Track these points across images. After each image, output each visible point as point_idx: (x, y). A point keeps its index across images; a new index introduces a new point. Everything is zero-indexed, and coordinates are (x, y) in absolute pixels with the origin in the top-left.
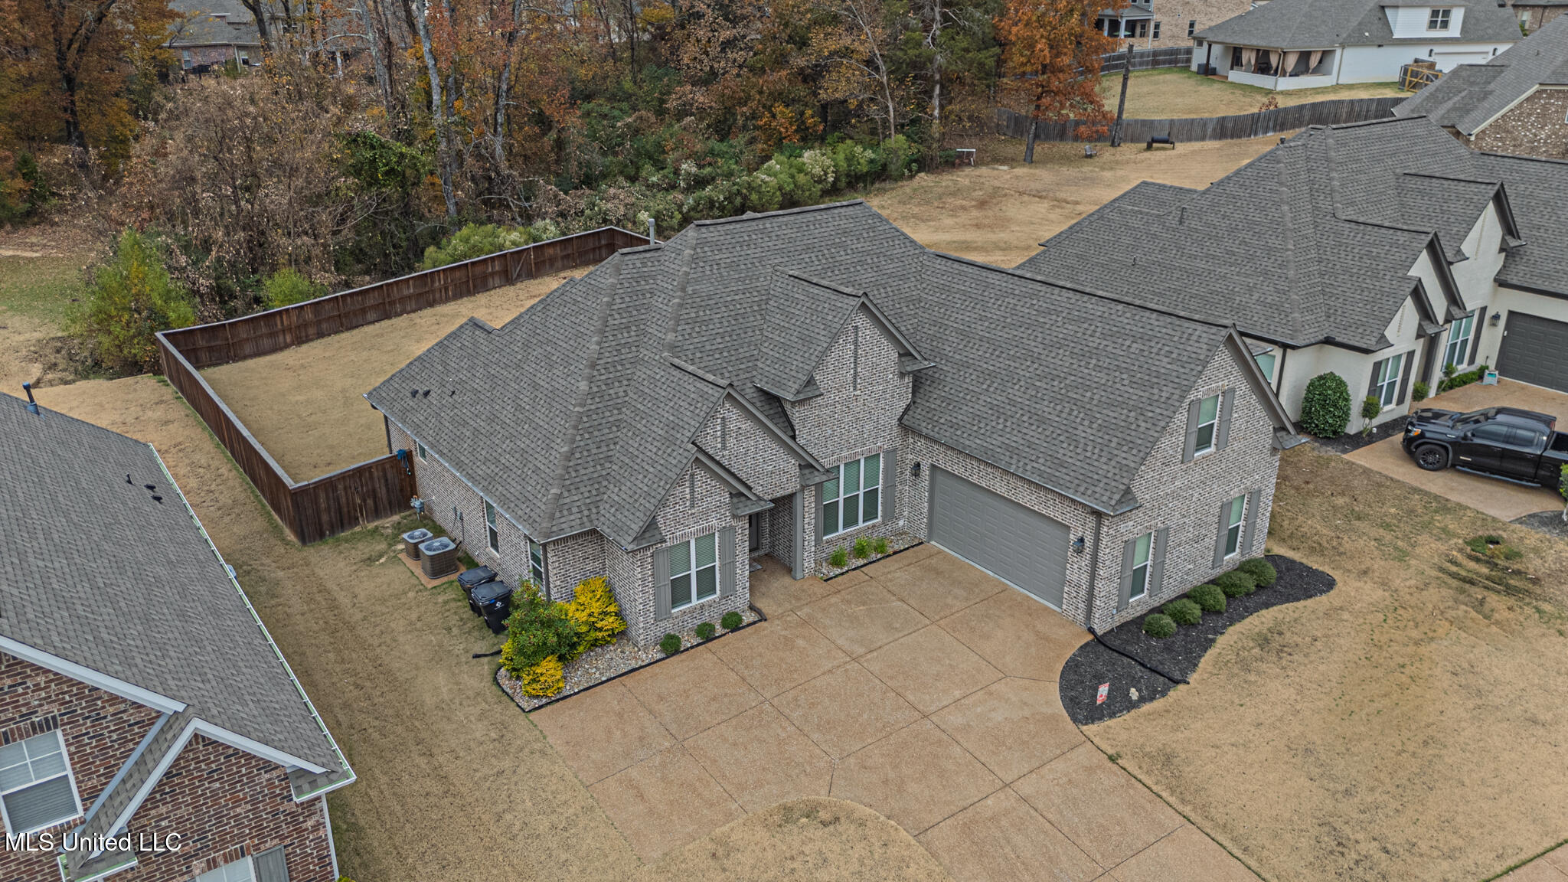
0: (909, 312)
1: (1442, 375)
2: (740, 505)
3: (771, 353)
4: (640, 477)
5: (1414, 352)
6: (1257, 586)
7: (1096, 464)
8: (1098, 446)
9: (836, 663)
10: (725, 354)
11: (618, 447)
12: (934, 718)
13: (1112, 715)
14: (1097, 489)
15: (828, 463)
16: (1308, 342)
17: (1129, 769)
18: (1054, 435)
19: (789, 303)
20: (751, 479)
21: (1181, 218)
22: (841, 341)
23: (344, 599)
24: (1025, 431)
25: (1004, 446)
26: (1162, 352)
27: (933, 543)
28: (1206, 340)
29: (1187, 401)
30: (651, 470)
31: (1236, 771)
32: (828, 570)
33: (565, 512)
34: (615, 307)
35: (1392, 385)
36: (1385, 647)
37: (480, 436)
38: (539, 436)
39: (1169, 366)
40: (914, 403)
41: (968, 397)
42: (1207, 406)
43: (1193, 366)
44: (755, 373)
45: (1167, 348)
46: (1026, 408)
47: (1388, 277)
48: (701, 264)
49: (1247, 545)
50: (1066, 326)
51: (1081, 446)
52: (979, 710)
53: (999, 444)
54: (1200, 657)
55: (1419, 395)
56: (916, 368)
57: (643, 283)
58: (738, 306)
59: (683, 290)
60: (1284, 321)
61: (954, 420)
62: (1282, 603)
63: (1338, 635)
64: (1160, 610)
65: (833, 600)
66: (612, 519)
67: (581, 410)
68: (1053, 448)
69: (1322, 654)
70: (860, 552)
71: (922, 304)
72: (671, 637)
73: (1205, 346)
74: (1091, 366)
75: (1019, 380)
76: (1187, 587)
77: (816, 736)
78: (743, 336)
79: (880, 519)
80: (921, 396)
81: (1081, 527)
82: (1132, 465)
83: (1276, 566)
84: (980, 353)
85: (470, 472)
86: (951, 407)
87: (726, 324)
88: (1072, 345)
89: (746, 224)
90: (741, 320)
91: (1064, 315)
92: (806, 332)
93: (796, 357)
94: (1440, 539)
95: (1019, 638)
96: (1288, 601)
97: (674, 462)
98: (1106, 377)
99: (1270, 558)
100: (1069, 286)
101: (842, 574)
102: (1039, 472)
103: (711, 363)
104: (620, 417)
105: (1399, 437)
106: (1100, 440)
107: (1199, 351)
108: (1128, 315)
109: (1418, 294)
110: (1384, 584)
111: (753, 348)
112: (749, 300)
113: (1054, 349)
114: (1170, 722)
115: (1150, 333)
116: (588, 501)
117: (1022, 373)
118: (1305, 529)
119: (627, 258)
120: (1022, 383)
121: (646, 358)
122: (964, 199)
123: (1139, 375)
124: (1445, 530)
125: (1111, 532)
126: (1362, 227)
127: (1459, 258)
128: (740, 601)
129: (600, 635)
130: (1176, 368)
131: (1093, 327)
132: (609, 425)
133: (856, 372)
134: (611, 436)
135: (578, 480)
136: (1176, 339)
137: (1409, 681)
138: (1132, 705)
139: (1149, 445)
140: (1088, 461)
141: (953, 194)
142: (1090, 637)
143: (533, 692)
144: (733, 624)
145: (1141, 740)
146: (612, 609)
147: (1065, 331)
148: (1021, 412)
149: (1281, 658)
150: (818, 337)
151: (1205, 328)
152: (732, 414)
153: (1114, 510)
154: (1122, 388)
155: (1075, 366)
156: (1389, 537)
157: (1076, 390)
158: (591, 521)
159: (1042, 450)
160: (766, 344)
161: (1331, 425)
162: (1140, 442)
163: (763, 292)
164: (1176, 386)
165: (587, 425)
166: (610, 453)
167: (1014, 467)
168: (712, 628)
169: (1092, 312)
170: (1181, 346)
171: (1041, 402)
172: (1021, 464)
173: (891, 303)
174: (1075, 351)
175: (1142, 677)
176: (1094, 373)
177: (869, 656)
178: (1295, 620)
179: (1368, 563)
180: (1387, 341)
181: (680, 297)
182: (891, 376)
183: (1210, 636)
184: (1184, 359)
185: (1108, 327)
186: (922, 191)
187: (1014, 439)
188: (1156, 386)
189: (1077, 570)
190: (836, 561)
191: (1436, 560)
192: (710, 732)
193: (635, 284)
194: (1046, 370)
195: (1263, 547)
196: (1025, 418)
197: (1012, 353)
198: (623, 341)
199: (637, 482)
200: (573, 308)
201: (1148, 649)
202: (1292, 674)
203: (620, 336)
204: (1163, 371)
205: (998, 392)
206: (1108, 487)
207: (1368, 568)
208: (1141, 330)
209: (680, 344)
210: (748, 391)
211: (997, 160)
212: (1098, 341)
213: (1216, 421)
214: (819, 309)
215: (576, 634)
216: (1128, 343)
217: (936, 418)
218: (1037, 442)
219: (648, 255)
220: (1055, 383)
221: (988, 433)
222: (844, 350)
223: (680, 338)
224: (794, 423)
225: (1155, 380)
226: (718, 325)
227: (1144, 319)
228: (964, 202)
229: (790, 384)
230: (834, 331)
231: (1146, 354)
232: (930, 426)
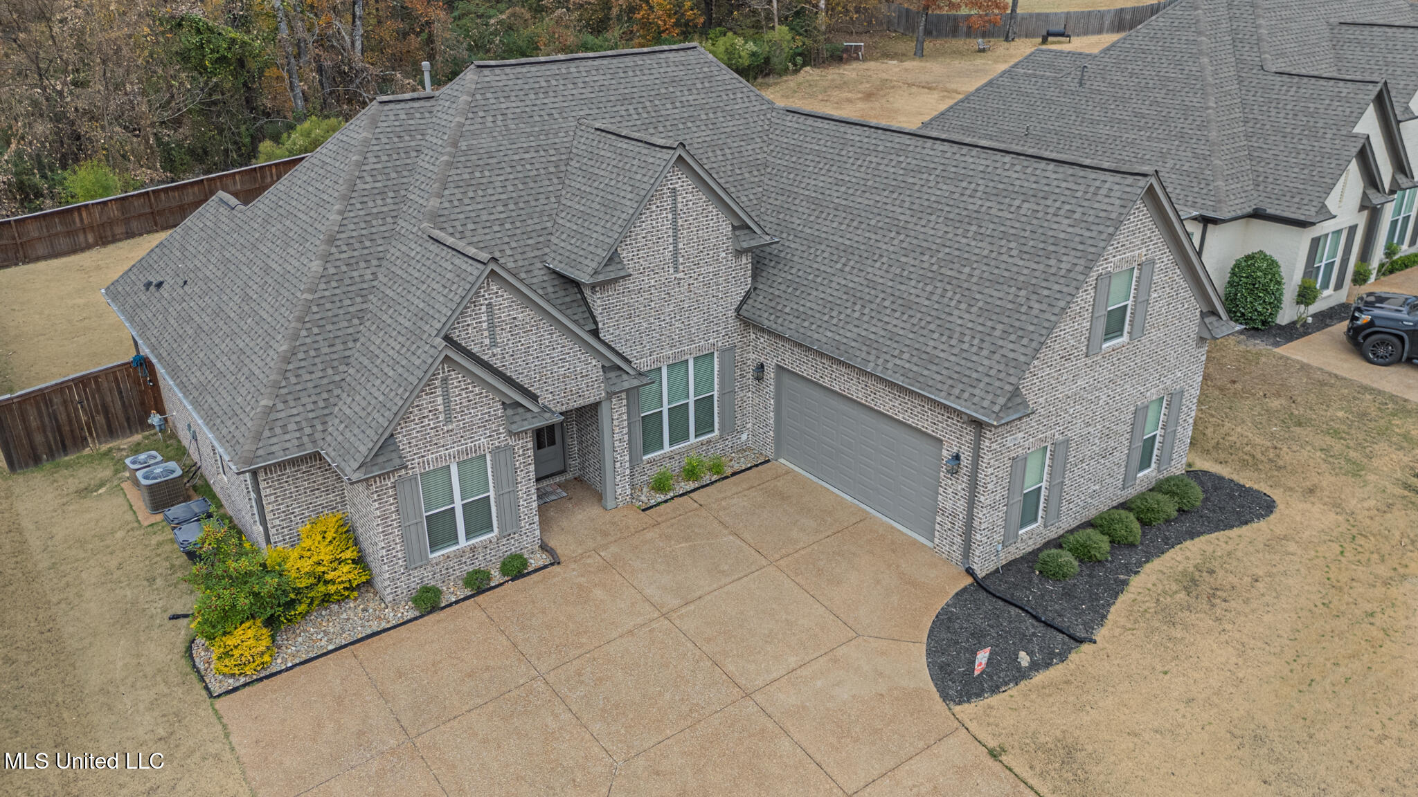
0: (752, 179)
1: (1383, 257)
2: (517, 418)
3: (568, 225)
4: (378, 382)
5: (1356, 226)
6: (1180, 510)
7: (975, 358)
8: (978, 336)
9: (639, 620)
10: (508, 226)
11: (358, 344)
12: (759, 697)
13: (995, 690)
14: (977, 392)
15: (643, 364)
16: (1233, 214)
17: (1016, 770)
18: (923, 323)
19: (592, 163)
20: (536, 385)
21: (1081, 79)
22: (654, 208)
23: (35, 542)
24: (886, 319)
25: (860, 339)
26: (1062, 212)
27: (782, 460)
28: (1118, 194)
29: (1094, 275)
30: (391, 373)
31: (1163, 770)
32: (647, 497)
33: (278, 430)
34: (367, 168)
35: (1330, 266)
36: (1346, 589)
37: (203, 335)
38: (260, 331)
39: (1070, 230)
40: (755, 289)
41: (819, 280)
42: (1117, 285)
43: (1101, 228)
44: (547, 250)
45: (1067, 207)
46: (889, 290)
47: (1328, 136)
48: (481, 114)
49: (1165, 460)
50: (940, 186)
51: (956, 336)
52: (819, 683)
53: (854, 336)
54: (1109, 605)
55: (1360, 278)
56: (753, 243)
57: (407, 138)
58: (528, 167)
59: (455, 144)
60: (1205, 191)
61: (801, 309)
62: (1210, 532)
63: (1285, 573)
64: (1057, 543)
65: (649, 535)
66: (340, 438)
67: (310, 297)
68: (921, 339)
69: (1267, 599)
70: (691, 473)
71: (769, 170)
72: (426, 590)
73: (1118, 202)
74: (970, 234)
75: (881, 256)
76: (1092, 513)
77: (597, 727)
78: (533, 203)
79: (717, 432)
80: (764, 280)
81: (956, 441)
82: (1022, 358)
83: (1202, 484)
84: (835, 225)
85: (185, 380)
86: (798, 293)
87: (510, 188)
88: (948, 209)
89: (544, 67)
90: (532, 185)
91: (937, 172)
92: (610, 197)
93: (597, 228)
94: (1401, 448)
95: (878, 582)
96: (1217, 529)
97: (417, 362)
98: (989, 247)
99: (1193, 474)
100: (943, 136)
101: (666, 501)
102: (902, 371)
103: (488, 237)
104: (364, 306)
105: (1345, 325)
106: (980, 328)
107: (1109, 208)
108: (1018, 168)
109: (1364, 157)
110: (1337, 506)
111: (546, 218)
112: (544, 160)
113: (924, 215)
114: (1072, 699)
115: (1046, 188)
116: (311, 415)
117: (884, 247)
118: (1233, 438)
119: (387, 107)
120: (884, 260)
121: (403, 232)
122: (850, 92)
123: (1031, 243)
124: (1406, 437)
125: (994, 446)
126: (1296, 79)
127: (1407, 116)
128: (527, 540)
129: (332, 588)
130: (1080, 232)
131: (973, 186)
132: (348, 316)
133: (676, 249)
134: (351, 330)
135: (299, 387)
136: (1079, 194)
137: (1381, 635)
138: (1021, 675)
139: (1044, 332)
140: (964, 355)
141: (839, 87)
142: (969, 580)
143: (226, 670)
144: (516, 569)
145: (1033, 726)
146: (349, 554)
147: (939, 193)
148: (882, 295)
149: (1213, 605)
150: (622, 201)
151: (1118, 178)
152: (501, 299)
153: (998, 418)
154: (1010, 260)
155: (950, 236)
156: (1338, 446)
157: (951, 266)
158: (314, 442)
159: (908, 342)
160: (563, 215)
161: (1260, 314)
162: (1032, 328)
163: (563, 150)
164: (1079, 254)
165: (318, 316)
166: (347, 353)
167: (872, 365)
168: (488, 577)
169: (972, 166)
170: (1085, 203)
171: (907, 282)
172: (880, 361)
173: (730, 168)
174: (951, 216)
175: (1034, 634)
176: (973, 243)
177: (683, 610)
178: (1229, 554)
179: (1315, 479)
180: (1328, 212)
181: (449, 154)
182: (723, 255)
183: (1122, 577)
184: (1091, 219)
185: (991, 184)
186: (807, 84)
187: (874, 329)
188: (1053, 256)
189: (952, 495)
190: (660, 485)
191: (1399, 475)
192: (455, 723)
193: (396, 140)
194: (915, 241)
195: (1184, 461)
196: (887, 303)
197: (873, 222)
198: (375, 211)
199: (373, 390)
200: (321, 171)
201: (1043, 596)
202: (1229, 627)
203: (371, 204)
204: (1062, 235)
205: (855, 271)
206: (990, 389)
207: (1314, 485)
208: (1034, 186)
209: (446, 212)
210: (536, 272)
211: (887, 55)
212: (980, 202)
213: (1130, 303)
214: (627, 167)
215: (294, 589)
216: (1017, 203)
217: (779, 307)
218: (901, 332)
219: (416, 105)
220: (926, 258)
221: (841, 324)
222: (657, 220)
223: (447, 205)
224: (596, 313)
225: (1052, 248)
226: (500, 190)
227: (1037, 172)
228: (850, 95)
229: (586, 262)
230: (643, 193)
231: (1040, 215)
232: (772, 317)
